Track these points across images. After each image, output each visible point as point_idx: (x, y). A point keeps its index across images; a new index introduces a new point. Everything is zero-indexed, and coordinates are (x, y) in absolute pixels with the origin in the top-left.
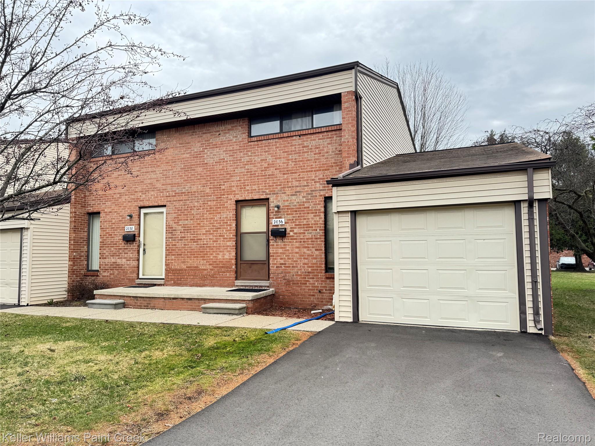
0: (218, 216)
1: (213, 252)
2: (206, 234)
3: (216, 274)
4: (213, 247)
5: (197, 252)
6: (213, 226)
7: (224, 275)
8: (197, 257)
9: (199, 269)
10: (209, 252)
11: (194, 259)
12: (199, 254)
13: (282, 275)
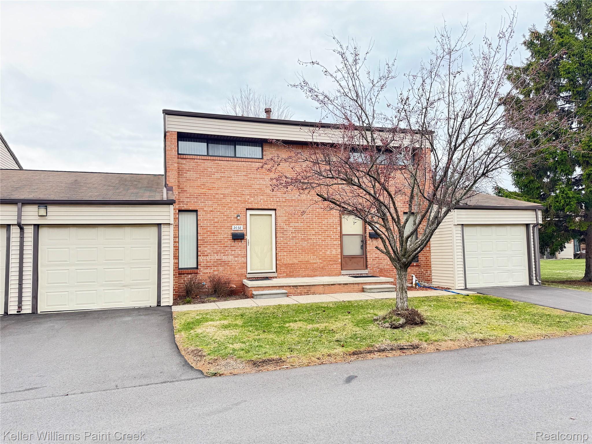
0: (326, 221)
1: (323, 249)
2: (315, 235)
3: (325, 267)
4: (322, 245)
5: (307, 249)
6: (321, 228)
7: (332, 267)
8: (308, 253)
9: (310, 263)
10: (319, 249)
11: (305, 255)
12: (309, 251)
13: (377, 265)
